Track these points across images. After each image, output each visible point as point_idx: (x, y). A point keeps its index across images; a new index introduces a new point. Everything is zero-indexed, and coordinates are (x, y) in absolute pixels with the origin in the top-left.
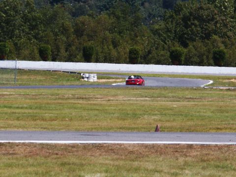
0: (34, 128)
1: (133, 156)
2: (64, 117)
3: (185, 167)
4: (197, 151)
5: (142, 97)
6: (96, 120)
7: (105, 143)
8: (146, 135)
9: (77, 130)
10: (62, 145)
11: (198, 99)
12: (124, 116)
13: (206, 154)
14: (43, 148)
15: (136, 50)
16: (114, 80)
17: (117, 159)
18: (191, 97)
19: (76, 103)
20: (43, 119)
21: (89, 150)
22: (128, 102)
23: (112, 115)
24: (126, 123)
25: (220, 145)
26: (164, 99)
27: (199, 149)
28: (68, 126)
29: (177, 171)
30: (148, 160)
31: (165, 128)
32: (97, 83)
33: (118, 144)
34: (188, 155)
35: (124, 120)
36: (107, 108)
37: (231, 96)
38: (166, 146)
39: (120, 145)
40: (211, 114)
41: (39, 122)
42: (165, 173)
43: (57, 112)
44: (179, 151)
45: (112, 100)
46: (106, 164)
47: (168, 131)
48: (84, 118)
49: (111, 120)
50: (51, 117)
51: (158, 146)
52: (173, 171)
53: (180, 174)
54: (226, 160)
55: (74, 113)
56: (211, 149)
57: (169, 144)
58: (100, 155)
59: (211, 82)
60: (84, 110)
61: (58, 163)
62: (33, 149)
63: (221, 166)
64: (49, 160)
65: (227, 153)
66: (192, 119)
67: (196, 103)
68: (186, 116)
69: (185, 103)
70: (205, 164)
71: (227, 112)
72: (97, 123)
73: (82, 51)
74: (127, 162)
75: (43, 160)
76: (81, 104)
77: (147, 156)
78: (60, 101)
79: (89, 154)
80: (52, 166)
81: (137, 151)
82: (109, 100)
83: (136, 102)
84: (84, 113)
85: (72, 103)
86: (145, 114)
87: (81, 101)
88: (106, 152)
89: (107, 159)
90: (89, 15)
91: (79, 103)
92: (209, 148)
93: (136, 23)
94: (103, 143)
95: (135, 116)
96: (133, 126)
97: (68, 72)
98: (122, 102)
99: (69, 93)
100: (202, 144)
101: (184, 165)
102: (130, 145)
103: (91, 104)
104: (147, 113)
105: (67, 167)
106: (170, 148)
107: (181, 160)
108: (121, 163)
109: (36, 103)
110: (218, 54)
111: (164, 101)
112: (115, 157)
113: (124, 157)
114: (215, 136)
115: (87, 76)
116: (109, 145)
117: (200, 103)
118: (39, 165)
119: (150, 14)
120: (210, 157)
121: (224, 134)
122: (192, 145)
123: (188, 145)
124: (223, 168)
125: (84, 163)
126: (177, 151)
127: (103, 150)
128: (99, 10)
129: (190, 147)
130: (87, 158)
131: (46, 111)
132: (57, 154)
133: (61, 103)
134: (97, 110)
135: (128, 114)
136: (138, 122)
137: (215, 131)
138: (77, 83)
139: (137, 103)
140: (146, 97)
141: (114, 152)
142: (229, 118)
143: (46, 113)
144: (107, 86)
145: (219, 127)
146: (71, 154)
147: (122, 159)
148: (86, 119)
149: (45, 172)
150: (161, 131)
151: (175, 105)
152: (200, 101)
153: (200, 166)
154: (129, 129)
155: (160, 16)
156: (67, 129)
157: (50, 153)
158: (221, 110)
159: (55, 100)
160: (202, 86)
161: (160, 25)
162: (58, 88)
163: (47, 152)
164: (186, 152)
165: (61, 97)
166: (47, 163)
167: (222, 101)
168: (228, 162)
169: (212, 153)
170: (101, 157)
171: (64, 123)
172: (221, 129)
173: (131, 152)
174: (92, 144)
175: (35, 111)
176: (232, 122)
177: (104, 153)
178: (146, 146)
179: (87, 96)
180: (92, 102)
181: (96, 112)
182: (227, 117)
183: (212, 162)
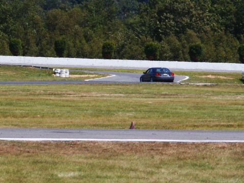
0: (5, 125)
1: (107, 155)
2: (36, 114)
3: (161, 166)
4: (173, 149)
5: (116, 92)
6: (69, 117)
7: (78, 141)
8: (121, 132)
9: (49, 127)
10: (33, 143)
11: (174, 95)
12: (98, 112)
13: (183, 152)
14: (14, 145)
15: (109, 45)
16: (87, 75)
17: (91, 158)
18: (167, 93)
19: (47, 100)
20: (14, 116)
21: (62, 148)
22: (101, 98)
23: (85, 112)
24: (100, 120)
25: (197, 143)
26: (138, 95)
27: (176, 147)
28: (40, 123)
29: (153, 170)
30: (123, 158)
31: (140, 125)
32: (70, 79)
33: (92, 142)
34: (164, 153)
35: (98, 116)
36: (80, 104)
37: (207, 92)
38: (141, 144)
39: (94, 142)
40: (187, 111)
41: (9, 119)
42: (141, 172)
43: (28, 108)
44: (155, 149)
45: (85, 96)
46: (80, 163)
47: (143, 128)
48: (57, 115)
49: (84, 116)
50: (21, 114)
51: (134, 143)
52: (149, 169)
53: (156, 173)
54: (204, 158)
55: (46, 109)
56: (188, 147)
57: (144, 142)
58: (74, 153)
59: (187, 78)
60: (56, 106)
61: (30, 161)
62: (4, 147)
63: (198, 164)
64: (20, 158)
65: (204, 152)
66: (168, 116)
67: (172, 99)
68: (162, 113)
69: (161, 99)
70: (182, 163)
71: (204, 109)
72: (70, 120)
73: (53, 46)
74: (101, 161)
75: (14, 158)
76: (53, 100)
77: (122, 154)
78: (31, 97)
79: (62, 152)
80: (23, 164)
81: (112, 148)
82: (82, 96)
83: (110, 98)
84: (57, 110)
85: (44, 99)
86: (119, 111)
87: (53, 97)
88: (80, 150)
89: (80, 157)
90: (62, 9)
91: (50, 100)
92: (186, 146)
93: (110, 16)
94: (76, 141)
95: (109, 112)
96: (107, 123)
97: (39, 67)
98: (96, 98)
99: (40, 89)
100: (178, 142)
101: (160, 164)
102: (104, 143)
103: (63, 101)
104: (121, 110)
105: (40, 165)
106: (146, 146)
107: (157, 158)
108: (95, 161)
109: (6, 99)
110: (194, 49)
111: (139, 98)
112: (89, 155)
113: (97, 155)
114: (191, 133)
115: (59, 72)
116: (82, 143)
117: (177, 100)
118: (10, 163)
119: (124, 7)
120: (186, 155)
121: (201, 131)
122: (168, 143)
123: (164, 142)
124: (200, 166)
125: (57, 161)
126: (152, 149)
127: (76, 148)
128: (71, 3)
129: (166, 144)
130: (60, 156)
131: (18, 108)
132: (28, 152)
133: (32, 99)
134: (70, 106)
135: (102, 111)
136: (112, 119)
137: (192, 128)
138: (49, 78)
139: (111, 100)
140: (120, 93)
141: (88, 150)
142: (206, 116)
143: (16, 110)
144: (80, 82)
145: (196, 124)
146: (43, 152)
147: (95, 158)
148: (59, 116)
149: (17, 171)
150: (136, 128)
151: (150, 101)
152: (176, 98)
153: (176, 164)
154: (103, 126)
155: (135, 10)
156: (39, 126)
157: (21, 151)
158: (197, 107)
159: (26, 96)
160: (178, 82)
161: (134, 19)
162: (28, 83)
163: (18, 150)
164: (162, 150)
165: (33, 93)
166: (18, 161)
167: (199, 98)
168: (206, 160)
169: (189, 151)
170: (74, 155)
171: (35, 119)
172: (197, 126)
173: (105, 150)
174: (65, 141)
175: (6, 108)
176: (209, 119)
177: (78, 151)
178: (121, 144)
179: (59, 92)
180: (64, 98)
181: (69, 109)
182: (205, 114)
183: (189, 161)
